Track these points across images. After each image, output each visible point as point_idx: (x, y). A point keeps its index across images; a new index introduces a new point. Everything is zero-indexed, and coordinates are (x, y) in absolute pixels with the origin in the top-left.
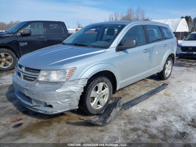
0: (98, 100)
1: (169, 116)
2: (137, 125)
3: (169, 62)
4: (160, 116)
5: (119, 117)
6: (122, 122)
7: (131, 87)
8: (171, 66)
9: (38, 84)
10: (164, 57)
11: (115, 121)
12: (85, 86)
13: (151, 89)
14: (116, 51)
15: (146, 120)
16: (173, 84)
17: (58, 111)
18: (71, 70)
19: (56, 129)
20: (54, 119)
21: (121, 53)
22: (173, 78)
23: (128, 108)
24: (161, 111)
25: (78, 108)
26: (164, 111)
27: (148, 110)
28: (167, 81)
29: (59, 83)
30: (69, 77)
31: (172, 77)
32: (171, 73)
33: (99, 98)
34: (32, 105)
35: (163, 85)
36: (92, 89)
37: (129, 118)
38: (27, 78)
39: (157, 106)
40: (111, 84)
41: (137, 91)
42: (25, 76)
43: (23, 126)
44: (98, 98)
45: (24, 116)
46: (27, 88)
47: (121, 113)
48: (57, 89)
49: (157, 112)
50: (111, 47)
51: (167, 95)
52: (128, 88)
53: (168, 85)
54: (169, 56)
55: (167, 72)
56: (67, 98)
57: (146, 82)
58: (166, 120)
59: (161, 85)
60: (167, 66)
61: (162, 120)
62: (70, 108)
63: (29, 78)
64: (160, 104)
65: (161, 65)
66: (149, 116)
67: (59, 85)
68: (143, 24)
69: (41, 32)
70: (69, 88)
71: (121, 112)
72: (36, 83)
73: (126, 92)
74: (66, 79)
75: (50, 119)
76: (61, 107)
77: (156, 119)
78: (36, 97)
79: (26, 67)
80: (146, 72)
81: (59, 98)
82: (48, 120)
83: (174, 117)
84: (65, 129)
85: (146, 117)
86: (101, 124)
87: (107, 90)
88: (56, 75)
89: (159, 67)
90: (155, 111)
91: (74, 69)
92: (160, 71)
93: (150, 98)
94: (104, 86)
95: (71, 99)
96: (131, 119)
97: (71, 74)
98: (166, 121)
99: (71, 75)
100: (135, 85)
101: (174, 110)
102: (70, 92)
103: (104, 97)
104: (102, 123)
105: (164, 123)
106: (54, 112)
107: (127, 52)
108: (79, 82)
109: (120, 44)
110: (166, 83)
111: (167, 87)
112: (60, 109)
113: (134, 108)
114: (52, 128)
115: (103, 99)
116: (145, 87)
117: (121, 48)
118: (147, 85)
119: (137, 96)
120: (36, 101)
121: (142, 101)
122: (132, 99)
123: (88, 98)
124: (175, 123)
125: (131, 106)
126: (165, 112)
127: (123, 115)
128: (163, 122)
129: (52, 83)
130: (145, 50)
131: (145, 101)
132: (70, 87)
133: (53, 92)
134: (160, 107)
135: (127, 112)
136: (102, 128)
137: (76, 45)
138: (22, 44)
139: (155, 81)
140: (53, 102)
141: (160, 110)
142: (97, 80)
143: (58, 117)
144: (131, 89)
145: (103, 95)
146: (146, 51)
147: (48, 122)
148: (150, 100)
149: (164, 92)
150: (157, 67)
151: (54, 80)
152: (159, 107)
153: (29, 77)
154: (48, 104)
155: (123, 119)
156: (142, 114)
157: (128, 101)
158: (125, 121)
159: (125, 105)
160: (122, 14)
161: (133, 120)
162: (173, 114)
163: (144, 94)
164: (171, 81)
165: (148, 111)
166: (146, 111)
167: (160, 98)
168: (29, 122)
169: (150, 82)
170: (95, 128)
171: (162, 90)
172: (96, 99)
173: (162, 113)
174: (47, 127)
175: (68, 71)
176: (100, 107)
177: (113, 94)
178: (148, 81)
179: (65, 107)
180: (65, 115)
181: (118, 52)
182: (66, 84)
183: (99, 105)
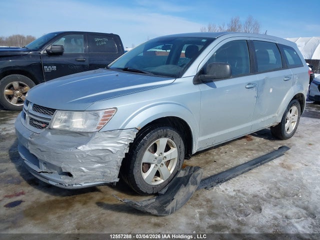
0: (156, 169)
1: (286, 207)
2: (223, 218)
3: (294, 108)
4: (268, 205)
5: (193, 202)
6: (196, 211)
7: (222, 149)
8: (297, 116)
9: (49, 134)
10: (284, 99)
11: (183, 209)
12: (133, 142)
13: (257, 155)
14: (195, 84)
15: (241, 212)
16: (298, 147)
17: (81, 184)
18: (108, 112)
19: (77, 215)
20: (78, 198)
21: (204, 87)
22: (300, 136)
23: (212, 186)
24: (272, 196)
25: (117, 180)
26: (278, 196)
27: (247, 192)
28: (289, 142)
29: (84, 134)
30: (103, 124)
31: (298, 135)
32: (296, 128)
33: (159, 165)
34: (39, 170)
35: (280, 148)
36: (146, 149)
37: (210, 204)
38: (34, 122)
39: (265, 187)
40: (182, 141)
41: (231, 156)
42: (32, 119)
43: (23, 206)
44: (156, 165)
45: (29, 189)
46: (32, 140)
47: (198, 195)
48: (80, 144)
49: (265, 197)
50: (185, 75)
51: (285, 168)
52: (216, 150)
53: (288, 149)
54: (295, 98)
55: (290, 126)
56: (99, 163)
57: (251, 142)
58: (279, 213)
59: (276, 148)
60: (289, 115)
61: (271, 213)
62: (104, 180)
63: (37, 123)
64: (271, 183)
65: (277, 114)
66: (247, 203)
67: (84, 137)
68: (248, 39)
69: (81, 50)
70: (103, 144)
71: (198, 192)
72: (47, 133)
73: (212, 157)
74: (98, 128)
75: (71, 197)
76: (88, 176)
77: (261, 210)
78: (45, 156)
79: (34, 104)
80: (250, 124)
81: (83, 161)
82: (68, 198)
83: (295, 210)
84: (93, 216)
85: (242, 204)
86: (155, 212)
87: (174, 151)
88: (81, 119)
89: (273, 117)
90: (261, 195)
91: (113, 112)
92: (276, 124)
93: (254, 171)
94: (169, 144)
95: (106, 164)
96: (213, 207)
97: (106, 120)
98: (279, 216)
99: (107, 122)
100: (230, 146)
101: (297, 195)
102: (104, 151)
103: (168, 163)
104: (158, 211)
105: (275, 219)
106: (74, 186)
107: (214, 87)
108: (121, 135)
109: (202, 72)
110: (285, 145)
111: (287, 153)
112: (86, 181)
113: (222, 187)
114: (70, 214)
115: (167, 167)
116: (248, 150)
117: (202, 78)
118: (250, 147)
119: (231, 166)
120: (45, 163)
121: (238, 175)
122: (222, 169)
123: (136, 164)
124: (295, 220)
125: (218, 183)
126: (279, 198)
127: (200, 198)
128: (274, 216)
129: (73, 134)
130: (249, 84)
131: (243, 175)
132: (103, 142)
133: (72, 150)
134: (270, 189)
135: (207, 194)
136: (158, 219)
137: (125, 70)
138: (47, 69)
139: (266, 141)
140: (73, 167)
141: (270, 193)
142: (156, 133)
143: (85, 194)
144: (222, 153)
145: (167, 159)
146: (251, 86)
147: (66, 201)
148: (253, 175)
149: (280, 162)
150: (271, 116)
151: (78, 129)
152: (268, 187)
153: (38, 121)
154: (64, 171)
155: (200, 206)
156: (236, 198)
157: (212, 174)
158: (202, 210)
159: (206, 181)
160: (222, 27)
161: (217, 208)
162: (294, 203)
163: (244, 162)
164: (295, 142)
165: (247, 194)
166: (243, 193)
167: (273, 172)
168: (34, 199)
169: (258, 143)
170: (146, 218)
171: (277, 157)
172: (152, 166)
173: (273, 199)
174: (63, 211)
175: (101, 114)
176: (160, 181)
177: (185, 159)
178: (253, 141)
179: (94, 178)
180: (99, 191)
181: (197, 86)
182: (96, 136)
183: (158, 178)
